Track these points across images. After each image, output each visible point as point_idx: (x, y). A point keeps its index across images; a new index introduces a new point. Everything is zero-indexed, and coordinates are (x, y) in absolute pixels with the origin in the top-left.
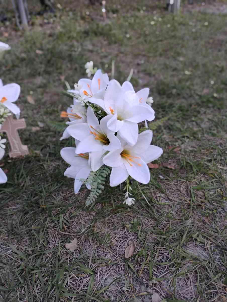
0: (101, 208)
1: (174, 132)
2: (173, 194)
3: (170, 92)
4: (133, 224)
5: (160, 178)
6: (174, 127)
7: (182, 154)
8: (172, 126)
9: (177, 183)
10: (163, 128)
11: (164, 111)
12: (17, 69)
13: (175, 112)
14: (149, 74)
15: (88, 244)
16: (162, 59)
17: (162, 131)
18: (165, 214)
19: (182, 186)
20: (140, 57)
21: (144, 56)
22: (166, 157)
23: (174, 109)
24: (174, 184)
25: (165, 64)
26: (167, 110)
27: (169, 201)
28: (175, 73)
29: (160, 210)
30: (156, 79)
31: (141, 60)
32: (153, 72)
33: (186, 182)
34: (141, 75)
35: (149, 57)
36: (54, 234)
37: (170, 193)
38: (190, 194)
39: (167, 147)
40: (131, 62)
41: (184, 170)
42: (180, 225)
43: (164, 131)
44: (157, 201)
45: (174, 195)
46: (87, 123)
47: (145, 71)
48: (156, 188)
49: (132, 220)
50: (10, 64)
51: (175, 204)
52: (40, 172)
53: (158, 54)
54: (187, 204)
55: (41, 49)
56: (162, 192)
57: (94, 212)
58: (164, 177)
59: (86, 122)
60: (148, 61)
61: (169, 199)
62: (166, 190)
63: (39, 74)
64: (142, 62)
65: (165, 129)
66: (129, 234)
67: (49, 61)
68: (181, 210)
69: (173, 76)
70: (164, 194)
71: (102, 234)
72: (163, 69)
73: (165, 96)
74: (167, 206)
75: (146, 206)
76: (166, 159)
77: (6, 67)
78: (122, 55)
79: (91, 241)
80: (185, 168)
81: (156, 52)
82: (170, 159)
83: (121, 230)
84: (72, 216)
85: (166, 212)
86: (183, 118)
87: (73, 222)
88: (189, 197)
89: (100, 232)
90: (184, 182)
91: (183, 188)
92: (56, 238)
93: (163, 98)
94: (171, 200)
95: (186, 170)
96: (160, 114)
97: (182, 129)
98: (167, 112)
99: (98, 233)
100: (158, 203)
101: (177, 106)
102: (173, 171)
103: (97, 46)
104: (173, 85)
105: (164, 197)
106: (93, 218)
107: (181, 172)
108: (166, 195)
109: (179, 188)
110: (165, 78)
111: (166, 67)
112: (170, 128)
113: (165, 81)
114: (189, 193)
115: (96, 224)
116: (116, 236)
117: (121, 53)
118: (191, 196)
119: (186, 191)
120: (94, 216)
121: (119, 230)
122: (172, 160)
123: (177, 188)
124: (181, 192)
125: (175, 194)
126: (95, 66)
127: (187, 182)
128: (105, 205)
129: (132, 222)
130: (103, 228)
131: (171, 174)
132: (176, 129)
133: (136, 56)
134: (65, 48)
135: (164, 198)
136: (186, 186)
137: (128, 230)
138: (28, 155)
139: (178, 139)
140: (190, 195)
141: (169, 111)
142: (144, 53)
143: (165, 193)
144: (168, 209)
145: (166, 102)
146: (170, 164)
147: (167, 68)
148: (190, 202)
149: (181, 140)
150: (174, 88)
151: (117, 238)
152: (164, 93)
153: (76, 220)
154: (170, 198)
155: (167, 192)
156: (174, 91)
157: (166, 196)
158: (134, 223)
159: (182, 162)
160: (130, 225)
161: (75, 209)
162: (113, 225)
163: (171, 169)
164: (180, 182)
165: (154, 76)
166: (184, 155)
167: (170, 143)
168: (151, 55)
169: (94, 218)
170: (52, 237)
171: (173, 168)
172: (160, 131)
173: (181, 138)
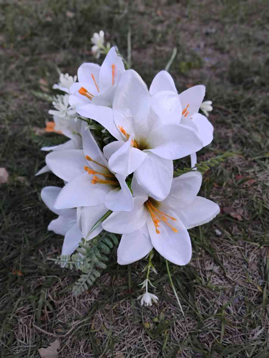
0: (109, 283)
1: (249, 149)
2: (235, 269)
3: (249, 79)
4: (157, 324)
5: (215, 233)
6: (250, 141)
7: (258, 191)
8: (246, 138)
9: (243, 248)
10: (231, 141)
11: (236, 112)
12: (36, 39)
13: (255, 115)
14: (221, 50)
15: (77, 352)
16: (243, 26)
17: (230, 147)
18: (216, 309)
19: (252, 254)
20: (211, 24)
21: (217, 21)
22: (231, 195)
23: (253, 108)
24: (238, 249)
25: (247, 35)
26: (241, 110)
27: (226, 282)
28: (260, 49)
29: (207, 300)
30: (231, 58)
31: (211, 28)
32: (227, 47)
33: (259, 248)
34: (209, 51)
35: (224, 24)
36: (25, 325)
37: (229, 266)
38: (265, 273)
39: (233, 176)
40: (196, 31)
41: (258, 222)
42: (239, 335)
43: (233, 145)
44: (205, 279)
45: (236, 271)
46: (82, 149)
47: (216, 44)
48: (207, 253)
49: (157, 316)
50: (29, 31)
51: (236, 290)
52: (30, 206)
53: (238, 19)
54: (256, 293)
55: (74, 10)
56: (216, 263)
57: (97, 290)
58: (223, 233)
59: (80, 147)
60: (222, 30)
61: (226, 277)
62: (222, 258)
63: (64, 47)
64: (213, 30)
65: (235, 142)
66: (147, 343)
67: (80, 28)
68: (245, 304)
69: (257, 53)
70: (219, 267)
71: (103, 337)
72: (244, 41)
73: (241, 87)
74: (221, 293)
75: (184, 288)
76: (230, 197)
77: (22, 36)
78: (185, 20)
79: (82, 347)
80: (259, 219)
81: (235, 16)
82: (237, 199)
83: (135, 333)
84: (61, 292)
85: (217, 306)
86: (265, 125)
87: (60, 305)
88: (262, 279)
89: (101, 331)
90: (256, 248)
91: (253, 259)
92: (29, 332)
93: (238, 90)
94: (229, 281)
95: (262, 223)
96: (230, 116)
97: (263, 146)
98: (241, 113)
99: (95, 332)
100: (206, 284)
101: (258, 105)
102: (239, 222)
103: (152, 7)
104: (256, 69)
105: (218, 273)
106: (93, 301)
107: (252, 226)
108: (222, 268)
109: (245, 257)
110: (245, 57)
111: (248, 39)
112: (243, 142)
113: (245, 61)
114: (263, 269)
115: (97, 314)
116: (124, 345)
117: (185, 16)
118: (265, 276)
119: (259, 266)
120: (95, 298)
121: (132, 332)
122: (240, 201)
123: (242, 256)
124: (249, 266)
125: (238, 269)
126: (107, 39)
127: (262, 247)
128: (116, 278)
129: (156, 320)
130: (106, 324)
131: (235, 228)
132: (252, 144)
133: (205, 22)
134: (106, 8)
135: (218, 275)
136: (258, 256)
137: (147, 335)
138: (5, 184)
139: (254, 161)
140: (263, 275)
141: (244, 112)
142: (216, 17)
143: (220, 265)
144: (222, 299)
145: (242, 96)
146: (235, 210)
147: (250, 41)
148: (263, 290)
149: (259, 165)
150: (257, 73)
151: (125, 348)
152: (240, 82)
153: (66, 301)
154: (228, 276)
155: (224, 264)
156: (256, 79)
157: (222, 272)
158: (159, 322)
159: (255, 206)
160: (152, 325)
161: (68, 280)
162: (124, 319)
163: (236, 219)
164: (249, 246)
165: (228, 52)
166: (261, 195)
167: (240, 169)
168: (227, 20)
169: (95, 301)
170: (23, 331)
171: (239, 218)
172: (226, 147)
173: (259, 162)
